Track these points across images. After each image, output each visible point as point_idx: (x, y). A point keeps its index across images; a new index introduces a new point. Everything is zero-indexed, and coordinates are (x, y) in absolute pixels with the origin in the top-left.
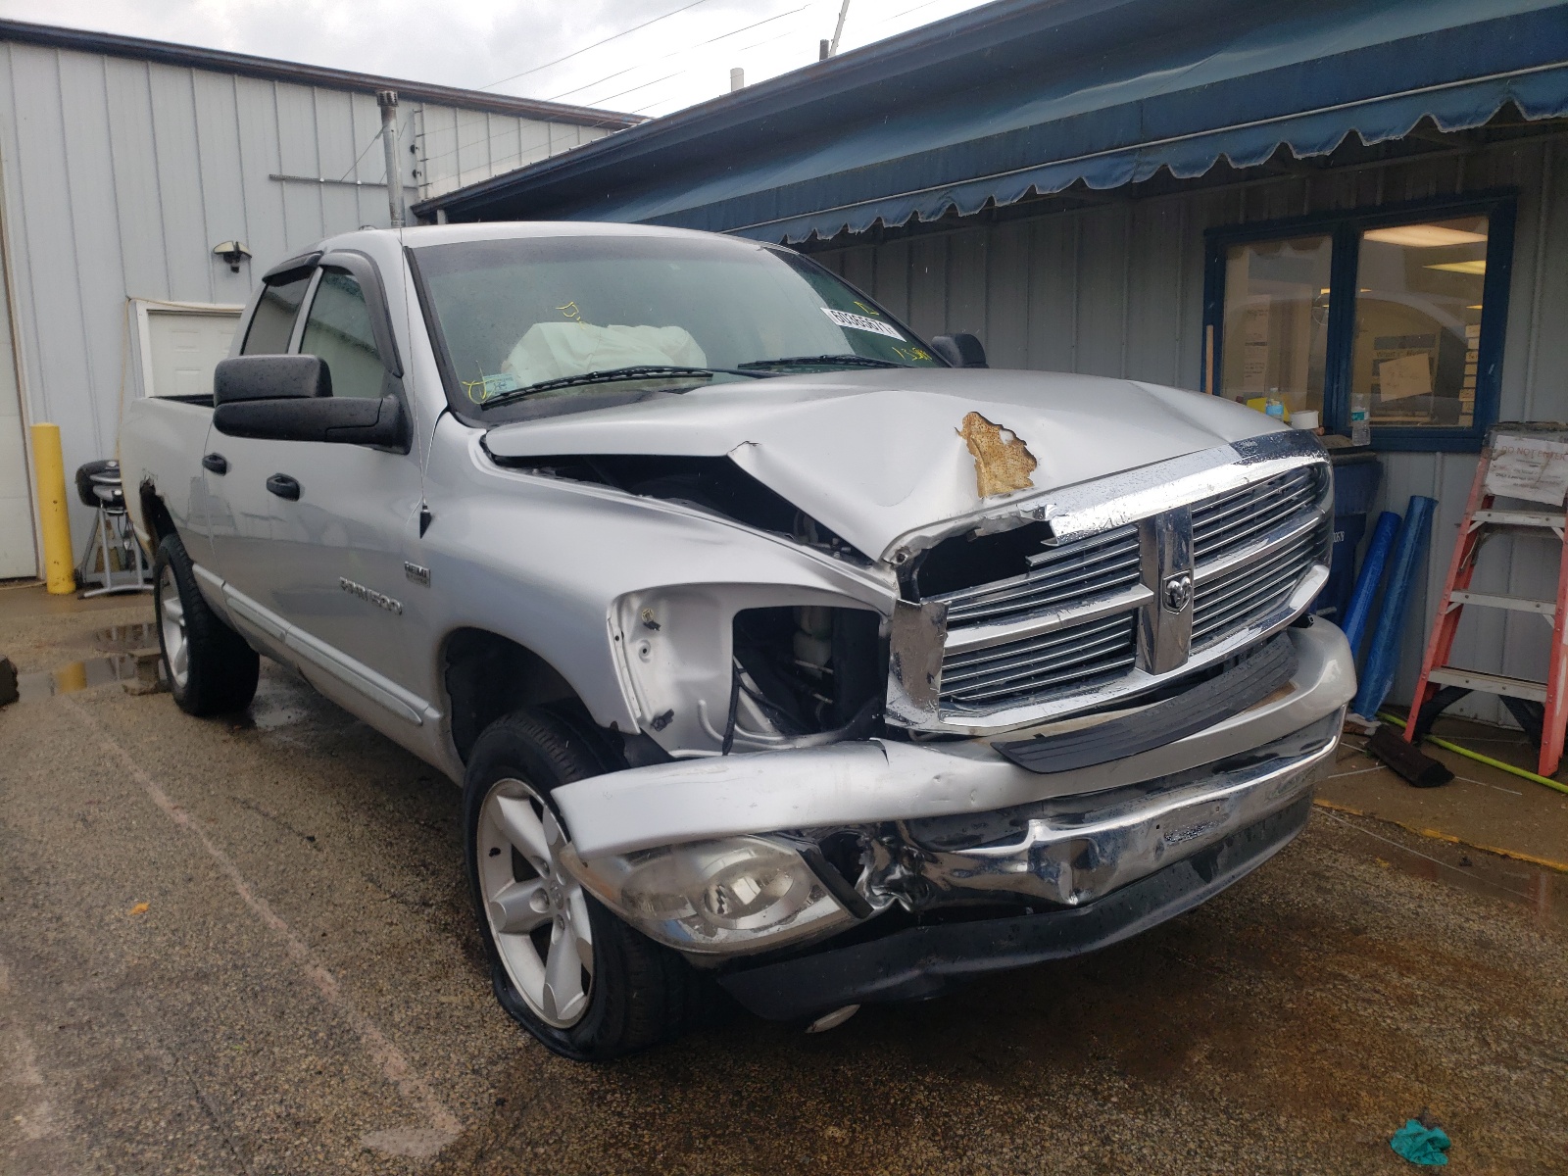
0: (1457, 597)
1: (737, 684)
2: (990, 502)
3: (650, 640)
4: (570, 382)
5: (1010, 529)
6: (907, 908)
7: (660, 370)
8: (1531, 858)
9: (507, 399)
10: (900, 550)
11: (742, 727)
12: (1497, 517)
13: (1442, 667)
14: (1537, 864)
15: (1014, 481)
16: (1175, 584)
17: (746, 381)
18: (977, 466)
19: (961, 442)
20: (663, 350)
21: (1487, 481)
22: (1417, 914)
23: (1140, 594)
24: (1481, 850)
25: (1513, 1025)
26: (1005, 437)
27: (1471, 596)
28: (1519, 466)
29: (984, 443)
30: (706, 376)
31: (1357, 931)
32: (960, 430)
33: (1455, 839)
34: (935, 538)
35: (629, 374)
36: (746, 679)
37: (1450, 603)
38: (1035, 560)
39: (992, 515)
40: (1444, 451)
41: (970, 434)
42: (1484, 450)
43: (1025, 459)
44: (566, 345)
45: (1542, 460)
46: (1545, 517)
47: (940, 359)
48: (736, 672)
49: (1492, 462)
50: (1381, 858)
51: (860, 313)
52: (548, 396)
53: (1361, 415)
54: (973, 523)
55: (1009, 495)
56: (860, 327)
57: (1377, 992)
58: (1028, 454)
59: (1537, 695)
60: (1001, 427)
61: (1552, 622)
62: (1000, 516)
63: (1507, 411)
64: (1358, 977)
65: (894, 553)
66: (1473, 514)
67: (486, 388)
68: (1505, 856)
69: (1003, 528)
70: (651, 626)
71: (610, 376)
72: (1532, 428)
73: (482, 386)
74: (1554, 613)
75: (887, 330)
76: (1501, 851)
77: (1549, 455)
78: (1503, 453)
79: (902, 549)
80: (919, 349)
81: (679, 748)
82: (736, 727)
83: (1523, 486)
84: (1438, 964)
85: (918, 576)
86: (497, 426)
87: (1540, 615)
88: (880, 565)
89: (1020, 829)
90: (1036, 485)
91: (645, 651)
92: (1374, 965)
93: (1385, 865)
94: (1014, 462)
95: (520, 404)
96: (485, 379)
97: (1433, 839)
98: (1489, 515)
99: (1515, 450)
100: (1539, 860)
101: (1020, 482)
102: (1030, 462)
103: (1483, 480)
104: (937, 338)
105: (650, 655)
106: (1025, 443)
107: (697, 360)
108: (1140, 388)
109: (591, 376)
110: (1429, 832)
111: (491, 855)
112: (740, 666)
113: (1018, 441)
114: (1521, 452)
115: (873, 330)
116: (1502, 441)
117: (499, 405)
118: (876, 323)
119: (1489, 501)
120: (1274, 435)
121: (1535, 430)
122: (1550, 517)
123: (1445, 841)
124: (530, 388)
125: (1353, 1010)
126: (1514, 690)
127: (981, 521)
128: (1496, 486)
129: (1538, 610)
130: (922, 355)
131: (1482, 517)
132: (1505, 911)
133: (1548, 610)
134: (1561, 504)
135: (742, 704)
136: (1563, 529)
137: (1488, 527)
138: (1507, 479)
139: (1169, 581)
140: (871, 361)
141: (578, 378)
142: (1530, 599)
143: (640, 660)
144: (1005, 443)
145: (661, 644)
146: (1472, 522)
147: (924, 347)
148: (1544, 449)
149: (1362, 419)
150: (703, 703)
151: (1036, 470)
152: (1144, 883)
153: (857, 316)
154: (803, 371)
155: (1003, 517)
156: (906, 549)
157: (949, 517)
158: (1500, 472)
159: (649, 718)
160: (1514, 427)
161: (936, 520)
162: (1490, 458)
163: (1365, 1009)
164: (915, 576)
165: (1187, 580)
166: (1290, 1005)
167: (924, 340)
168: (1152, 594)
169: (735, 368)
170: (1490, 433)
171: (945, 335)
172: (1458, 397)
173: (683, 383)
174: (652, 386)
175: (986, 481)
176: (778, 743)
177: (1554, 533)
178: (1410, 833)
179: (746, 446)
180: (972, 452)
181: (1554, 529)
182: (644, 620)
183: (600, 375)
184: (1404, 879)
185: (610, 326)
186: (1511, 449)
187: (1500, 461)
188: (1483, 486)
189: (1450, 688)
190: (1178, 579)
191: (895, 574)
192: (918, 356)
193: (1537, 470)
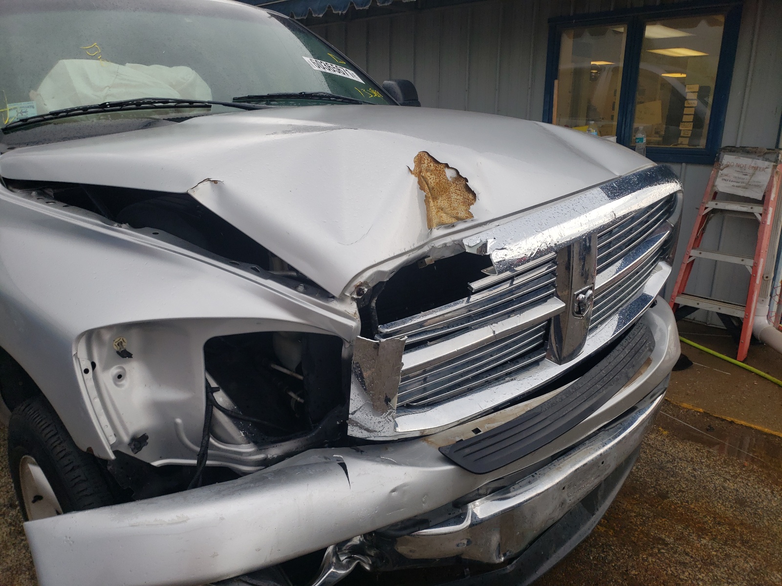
0: (694, 253)
1: (211, 403)
2: (437, 232)
3: (125, 366)
4: (85, 110)
5: (453, 255)
6: (368, 568)
7: (165, 101)
8: (748, 424)
9: (26, 124)
10: (360, 285)
11: (218, 439)
12: (722, 205)
13: (682, 294)
14: (751, 428)
15: (457, 213)
16: (581, 296)
17: (235, 113)
18: (427, 201)
19: (413, 179)
20: (172, 85)
21: (716, 183)
22: (694, 476)
23: (554, 306)
24: (717, 418)
25: (778, 579)
26: (449, 174)
27: (702, 252)
28: (736, 175)
29: (432, 179)
30: (206, 106)
31: (664, 496)
32: (412, 169)
33: (701, 410)
34: (391, 271)
35: (138, 104)
36: (221, 398)
37: (690, 257)
38: (475, 285)
39: (439, 243)
40: (687, 163)
41: (420, 172)
42: (716, 164)
43: (466, 193)
44: (86, 78)
45: (751, 171)
46: (750, 207)
47: (388, 98)
48: (210, 391)
49: (720, 171)
50: (662, 428)
51: (332, 62)
52: (65, 122)
53: (641, 139)
54: (424, 253)
55: (453, 226)
56: (331, 72)
57: (687, 554)
58: (469, 190)
59: (739, 313)
60: (447, 166)
61: (750, 270)
62: (445, 245)
63: (727, 140)
64: (672, 540)
65: (354, 289)
66: (707, 203)
67: (9, 114)
68: (732, 422)
69: (448, 254)
70: (125, 354)
71: (121, 106)
72: (745, 151)
73: (5, 112)
74: (752, 265)
75: (351, 75)
76: (729, 419)
77: (756, 169)
78: (727, 166)
79: (361, 284)
80: (375, 89)
81: (161, 458)
82: (212, 440)
83: (739, 187)
84: (719, 524)
85: (376, 304)
86: (12, 148)
87: (744, 267)
88: (342, 298)
89: (461, 511)
90: (475, 217)
91: (120, 377)
92: (680, 527)
93: (665, 433)
94: (456, 196)
95: (38, 129)
96: (9, 106)
97: (689, 410)
98: (716, 204)
99: (735, 164)
100: (753, 426)
101: (462, 214)
102: (471, 196)
103: (714, 182)
104: (385, 82)
105: (125, 382)
106: (466, 180)
107: (202, 93)
108: (544, 129)
109: (103, 106)
110: (685, 405)
111: (34, 502)
112: (214, 384)
113: (460, 178)
114: (738, 166)
115: (341, 74)
116: (727, 159)
117: (18, 130)
118: (343, 69)
119: (715, 196)
120: (650, 170)
121: (748, 152)
122: (754, 207)
123: (695, 411)
124: (47, 115)
125: (676, 574)
126: (726, 310)
127: (430, 251)
128: (722, 186)
129: (742, 263)
130: (376, 94)
131: (711, 205)
132: (744, 469)
133: (749, 263)
134: (761, 199)
135: (216, 419)
136: (761, 214)
137: (714, 211)
138: (728, 182)
139: (578, 295)
140: (339, 98)
141: (91, 107)
142: (738, 256)
143: (114, 386)
144: (450, 179)
145: (135, 370)
146: (706, 208)
147: (376, 87)
148: (753, 165)
149: (642, 142)
150: (179, 421)
151: (475, 204)
152: (552, 529)
153: (329, 64)
154: (287, 104)
155: (448, 245)
156: (365, 283)
157: (404, 251)
158: (725, 178)
159: (126, 439)
160: (732, 150)
161: (392, 255)
162: (719, 169)
163: (684, 572)
164: (373, 304)
165: (590, 292)
166: (634, 572)
167: (377, 83)
168: (564, 305)
169: (230, 101)
170: (720, 154)
171: (390, 80)
172: (679, 127)
173: (187, 112)
174: (162, 114)
175: (434, 213)
176: (250, 454)
177: (756, 217)
178: (674, 406)
179: (208, 184)
180: (422, 188)
181: (755, 214)
182: (116, 348)
183: (112, 105)
184: (680, 445)
185: (127, 64)
186: (732, 164)
187: (725, 171)
188: (714, 186)
189: (685, 307)
190: (584, 292)
191: (355, 305)
192: (373, 95)
193: (748, 177)
